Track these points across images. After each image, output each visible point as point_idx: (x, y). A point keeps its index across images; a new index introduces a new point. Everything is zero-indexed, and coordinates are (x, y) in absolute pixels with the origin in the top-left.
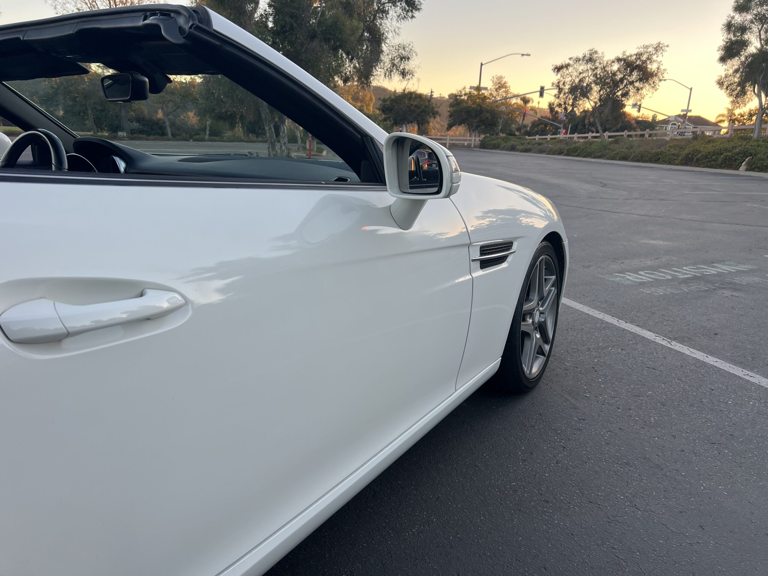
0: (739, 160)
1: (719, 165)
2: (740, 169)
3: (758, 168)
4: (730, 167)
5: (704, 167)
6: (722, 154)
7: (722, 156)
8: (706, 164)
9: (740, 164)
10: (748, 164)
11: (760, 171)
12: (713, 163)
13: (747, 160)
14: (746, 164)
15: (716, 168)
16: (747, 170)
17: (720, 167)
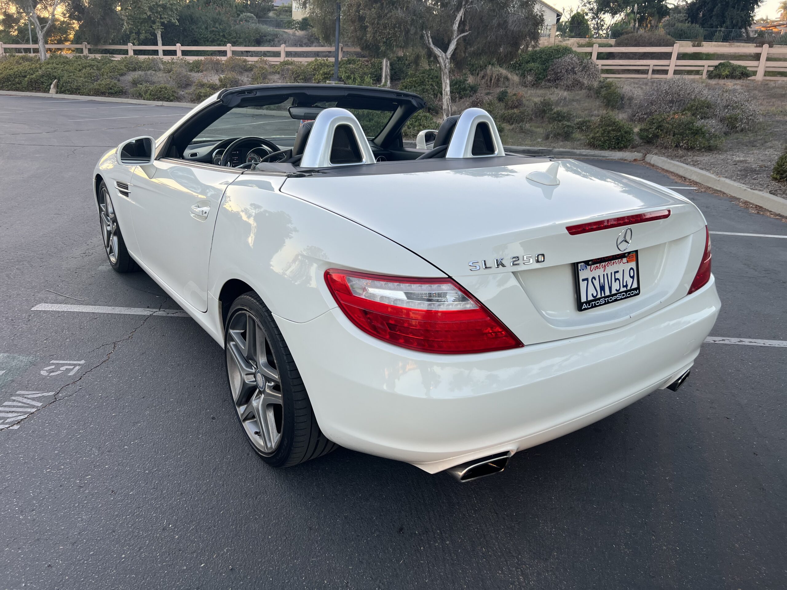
0: (45, 83)
1: (25, 88)
2: (50, 92)
3: (68, 90)
4: (38, 90)
5: (9, 90)
6: (25, 77)
7: (26, 79)
8: (10, 87)
9: (48, 87)
10: (57, 86)
11: (71, 94)
12: (18, 85)
13: (54, 82)
14: (54, 87)
15: (23, 91)
16: (57, 93)
17: (27, 89)
